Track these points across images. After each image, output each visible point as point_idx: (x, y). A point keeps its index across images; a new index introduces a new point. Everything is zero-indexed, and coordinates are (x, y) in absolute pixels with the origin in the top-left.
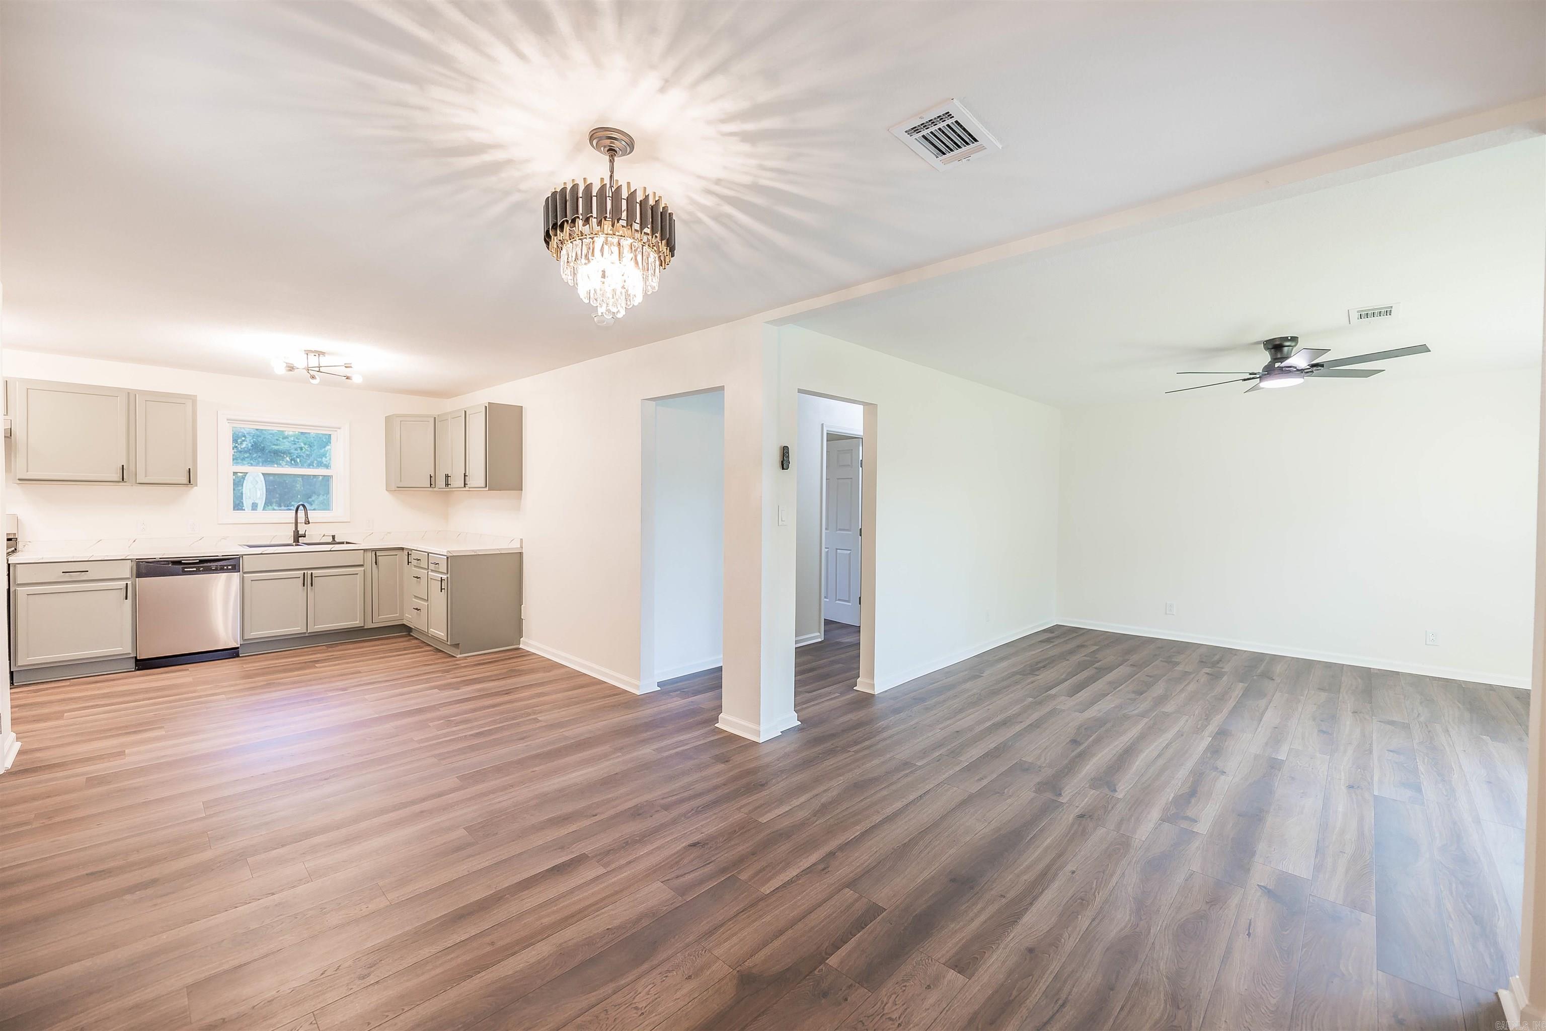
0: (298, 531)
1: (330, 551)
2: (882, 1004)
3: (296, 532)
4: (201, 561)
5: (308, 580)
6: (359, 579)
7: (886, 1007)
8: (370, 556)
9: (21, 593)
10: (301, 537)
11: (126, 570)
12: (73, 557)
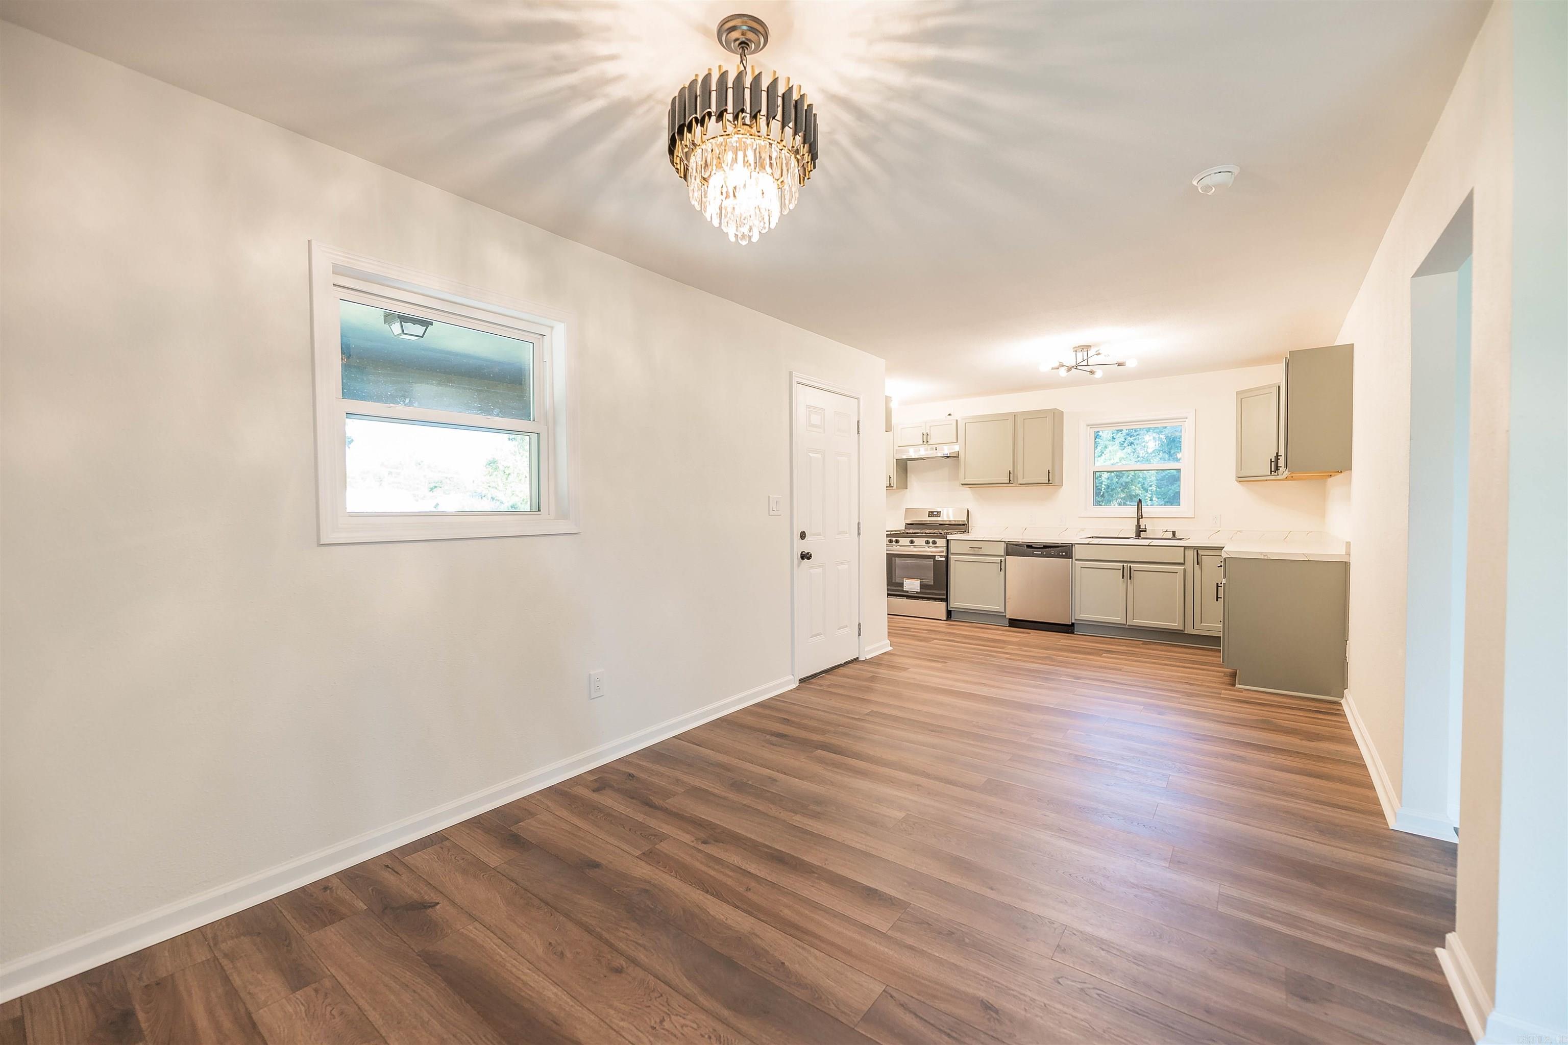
0: (1140, 526)
1: (1149, 546)
2: (684, 1014)
3: (1138, 526)
4: (1045, 547)
5: (1128, 574)
6: (1179, 577)
7: (679, 1017)
8: (1191, 554)
9: (952, 557)
10: (1143, 531)
11: (1001, 550)
12: (975, 537)
